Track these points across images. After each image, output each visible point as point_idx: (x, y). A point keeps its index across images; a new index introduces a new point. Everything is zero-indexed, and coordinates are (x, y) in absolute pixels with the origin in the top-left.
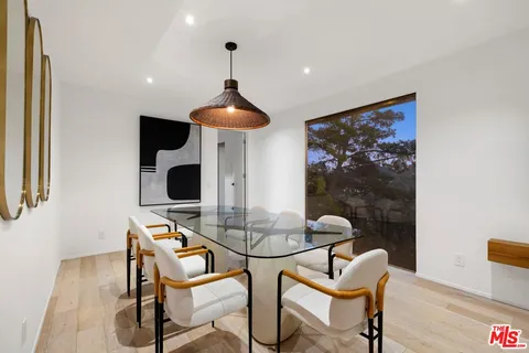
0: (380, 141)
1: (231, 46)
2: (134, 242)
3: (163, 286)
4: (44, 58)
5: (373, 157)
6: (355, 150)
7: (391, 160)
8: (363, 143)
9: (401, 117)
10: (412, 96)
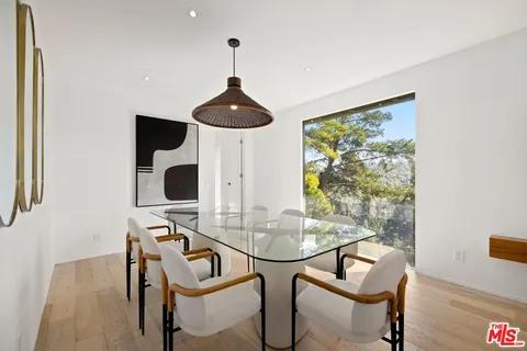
0: (369, 140)
1: (234, 43)
2: (135, 245)
3: (173, 293)
4: (37, 51)
5: (361, 156)
6: (345, 149)
7: (379, 159)
8: (353, 142)
9: (388, 117)
10: (412, 96)
